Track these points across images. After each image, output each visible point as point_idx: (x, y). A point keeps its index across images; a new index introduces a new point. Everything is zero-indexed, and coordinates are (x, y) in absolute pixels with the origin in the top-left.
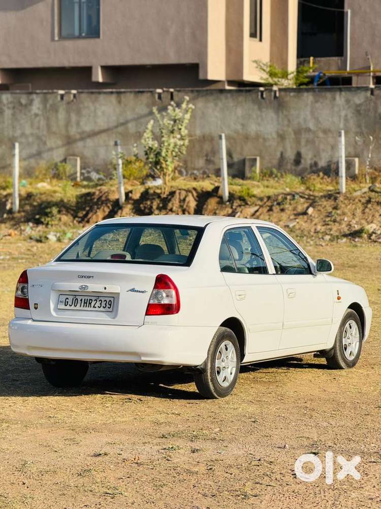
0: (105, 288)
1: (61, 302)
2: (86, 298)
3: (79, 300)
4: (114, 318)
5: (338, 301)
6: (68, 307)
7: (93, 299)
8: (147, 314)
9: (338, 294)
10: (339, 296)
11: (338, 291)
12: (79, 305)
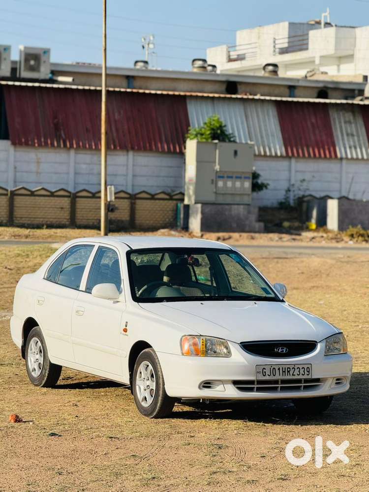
5: (125, 333)
9: (126, 326)
10: (127, 328)
11: (127, 322)
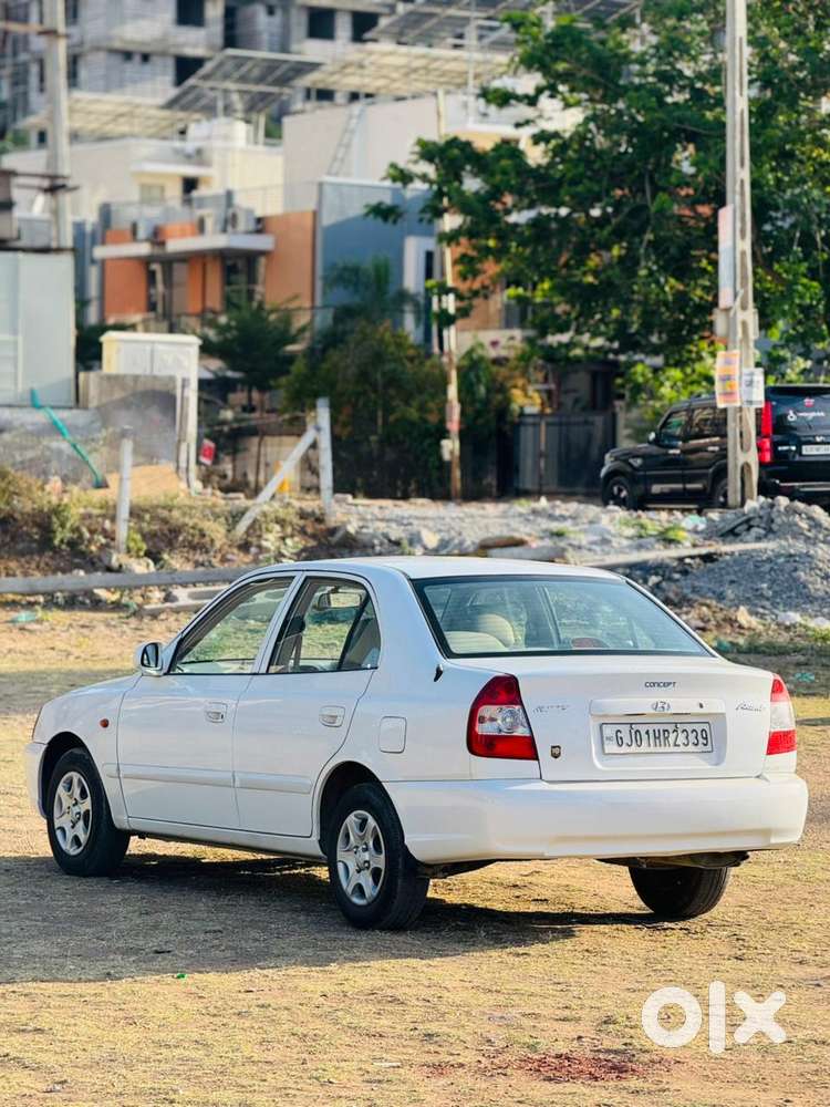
0: (701, 706)
1: (609, 739)
2: (656, 727)
3: (643, 733)
4: (717, 764)
6: (624, 749)
7: (671, 728)
8: (770, 752)
12: (645, 743)
